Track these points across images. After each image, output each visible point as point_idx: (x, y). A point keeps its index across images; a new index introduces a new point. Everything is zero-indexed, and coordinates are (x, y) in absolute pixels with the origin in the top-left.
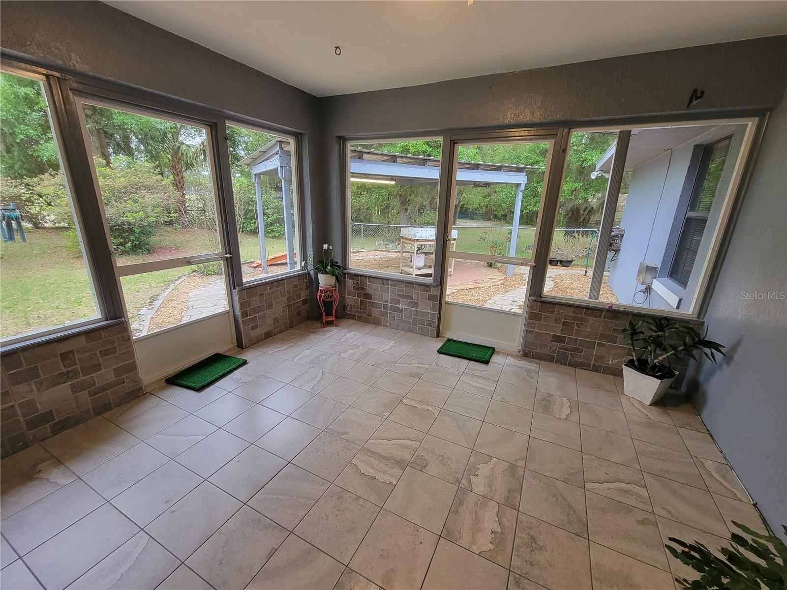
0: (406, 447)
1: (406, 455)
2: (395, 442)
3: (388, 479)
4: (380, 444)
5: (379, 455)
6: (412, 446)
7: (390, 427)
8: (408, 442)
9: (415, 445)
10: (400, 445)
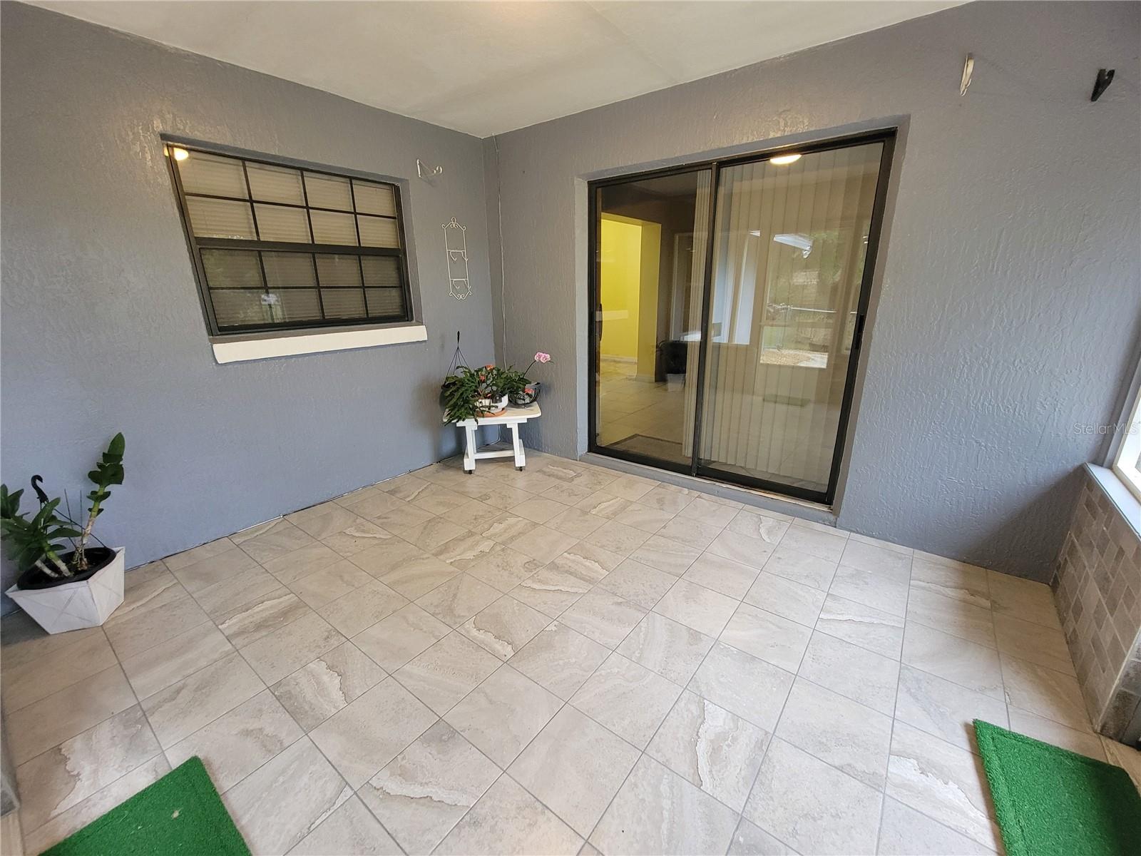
0: (540, 581)
1: (544, 573)
2: (553, 588)
3: (571, 557)
4: (572, 587)
5: (576, 577)
6: (533, 582)
7: (553, 606)
8: (536, 586)
9: (529, 583)
10: (547, 584)
